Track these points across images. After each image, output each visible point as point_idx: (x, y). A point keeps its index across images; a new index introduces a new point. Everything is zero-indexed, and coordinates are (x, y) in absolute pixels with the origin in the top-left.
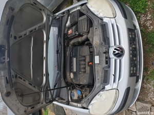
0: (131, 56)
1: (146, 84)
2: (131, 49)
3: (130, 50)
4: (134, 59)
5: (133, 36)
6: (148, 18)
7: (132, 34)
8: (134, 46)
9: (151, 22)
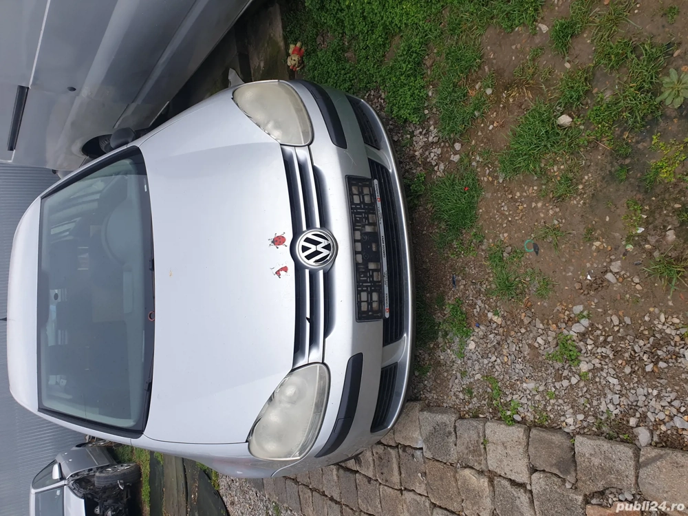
0: (360, 258)
1: (444, 350)
2: (358, 236)
3: (354, 241)
4: (372, 266)
5: (367, 199)
6: (431, 139)
7: (361, 194)
8: (368, 229)
9: (439, 151)
